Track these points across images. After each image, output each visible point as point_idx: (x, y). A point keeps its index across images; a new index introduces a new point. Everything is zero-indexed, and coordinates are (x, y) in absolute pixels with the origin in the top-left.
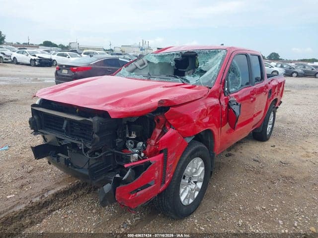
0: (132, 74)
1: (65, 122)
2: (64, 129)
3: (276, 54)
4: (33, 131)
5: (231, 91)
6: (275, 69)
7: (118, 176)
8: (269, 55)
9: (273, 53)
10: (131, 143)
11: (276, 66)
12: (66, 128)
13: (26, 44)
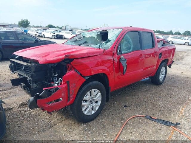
0: (73, 43)
1: (24, 66)
2: (23, 70)
3: (188, 31)
4: (11, 71)
5: (123, 52)
6: (187, 41)
7: (38, 93)
8: (184, 32)
9: (186, 31)
10: (56, 79)
11: (188, 39)
12: (24, 70)
13: (39, 26)
